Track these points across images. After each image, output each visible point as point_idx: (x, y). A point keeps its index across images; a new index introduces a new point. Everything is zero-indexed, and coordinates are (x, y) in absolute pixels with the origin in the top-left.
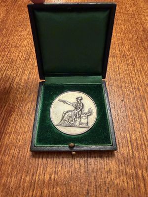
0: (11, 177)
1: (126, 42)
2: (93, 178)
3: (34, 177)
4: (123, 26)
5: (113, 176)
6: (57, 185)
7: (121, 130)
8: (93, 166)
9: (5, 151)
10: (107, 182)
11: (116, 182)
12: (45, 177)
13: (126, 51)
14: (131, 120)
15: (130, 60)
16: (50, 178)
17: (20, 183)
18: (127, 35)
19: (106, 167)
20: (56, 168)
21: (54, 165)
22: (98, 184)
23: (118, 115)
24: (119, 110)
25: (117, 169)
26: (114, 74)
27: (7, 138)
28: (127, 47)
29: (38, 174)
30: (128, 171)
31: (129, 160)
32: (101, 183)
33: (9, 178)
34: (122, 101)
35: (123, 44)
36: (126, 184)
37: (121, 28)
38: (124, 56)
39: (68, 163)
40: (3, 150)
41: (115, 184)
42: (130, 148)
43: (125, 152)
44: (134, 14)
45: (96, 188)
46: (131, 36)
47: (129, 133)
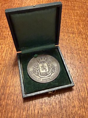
0: (14, 113)
1: (81, 23)
2: (64, 111)
3: (28, 112)
4: (78, 11)
5: (77, 109)
6: (43, 116)
7: (80, 81)
8: (64, 104)
9: (8, 97)
10: (73, 113)
11: (78, 112)
12: (35, 111)
13: (81, 29)
14: (86, 75)
15: (84, 35)
16: (38, 112)
17: (20, 116)
18: (81, 18)
19: (72, 104)
20: (41, 106)
21: (40, 104)
22: (68, 114)
23: (78, 72)
24: (78, 69)
25: (79, 105)
26: (74, 45)
27: (8, 89)
28: (82, 26)
29: (30, 110)
30: (85, 106)
31: (86, 99)
32: (70, 114)
33: (13, 114)
34: (80, 63)
35: (79, 24)
36: (84, 113)
37: (77, 13)
38: (80, 33)
39: (49, 103)
40: (7, 96)
41: (78, 113)
42: (86, 92)
43: (83, 95)
44: (86, 2)
45: (67, 116)
46: (84, 18)
47: (85, 83)
